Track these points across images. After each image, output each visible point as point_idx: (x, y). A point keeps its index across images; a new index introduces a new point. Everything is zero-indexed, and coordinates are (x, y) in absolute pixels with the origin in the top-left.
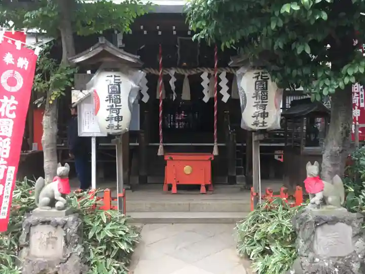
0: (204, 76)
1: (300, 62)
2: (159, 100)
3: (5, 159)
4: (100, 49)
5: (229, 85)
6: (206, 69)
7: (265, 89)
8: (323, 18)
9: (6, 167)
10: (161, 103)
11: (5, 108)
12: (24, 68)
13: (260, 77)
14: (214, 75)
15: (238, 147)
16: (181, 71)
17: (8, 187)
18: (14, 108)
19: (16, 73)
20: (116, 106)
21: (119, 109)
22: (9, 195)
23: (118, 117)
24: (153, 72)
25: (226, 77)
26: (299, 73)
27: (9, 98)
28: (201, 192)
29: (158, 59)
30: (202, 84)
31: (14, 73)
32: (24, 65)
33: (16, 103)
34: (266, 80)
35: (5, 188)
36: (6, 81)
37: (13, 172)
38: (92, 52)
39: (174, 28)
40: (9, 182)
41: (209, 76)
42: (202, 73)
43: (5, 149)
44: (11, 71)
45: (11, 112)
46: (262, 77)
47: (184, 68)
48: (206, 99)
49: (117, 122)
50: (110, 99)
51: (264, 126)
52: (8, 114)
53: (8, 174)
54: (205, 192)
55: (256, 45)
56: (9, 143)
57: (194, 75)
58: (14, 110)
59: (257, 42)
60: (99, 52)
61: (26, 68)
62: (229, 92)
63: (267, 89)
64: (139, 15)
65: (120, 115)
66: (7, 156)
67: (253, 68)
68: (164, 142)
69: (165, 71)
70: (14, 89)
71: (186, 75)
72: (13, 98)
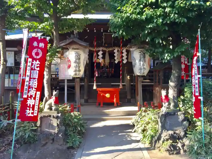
0: (116, 51)
1: (158, 46)
2: (94, 62)
3: (35, 88)
4: (71, 40)
5: (127, 55)
6: (116, 48)
7: (144, 57)
8: (166, 29)
9: (36, 92)
10: (95, 64)
11: (35, 66)
12: (42, 47)
13: (142, 52)
14: (120, 51)
15: (132, 85)
16: (104, 49)
17: (37, 101)
18: (38, 65)
19: (39, 50)
20: (78, 65)
21: (80, 66)
22: (38, 104)
23: (79, 70)
24: (92, 49)
25: (126, 51)
26: (158, 51)
27: (36, 61)
28: (114, 106)
29: (94, 43)
30: (115, 55)
31: (38, 50)
32: (42, 46)
33: (39, 63)
34: (144, 54)
35: (36, 102)
36: (34, 54)
37: (39, 94)
38: (68, 41)
39: (102, 29)
40: (37, 98)
41: (118, 51)
42: (115, 49)
43: (35, 84)
44: (37, 49)
45: (37, 67)
46: (143, 52)
47: (106, 47)
48: (116, 62)
49: (78, 72)
50: (75, 62)
51: (143, 74)
52: (36, 68)
53: (37, 95)
54: (116, 106)
55: (140, 39)
56: (37, 81)
57: (111, 51)
58: (38, 66)
59: (140, 37)
60: (71, 41)
61: (43, 47)
62: (127, 59)
63: (145, 57)
64: (87, 24)
65: (80, 69)
66: (36, 87)
67: (139, 48)
68: (96, 83)
69: (97, 48)
70: (38, 57)
71: (107, 50)
72: (38, 61)
